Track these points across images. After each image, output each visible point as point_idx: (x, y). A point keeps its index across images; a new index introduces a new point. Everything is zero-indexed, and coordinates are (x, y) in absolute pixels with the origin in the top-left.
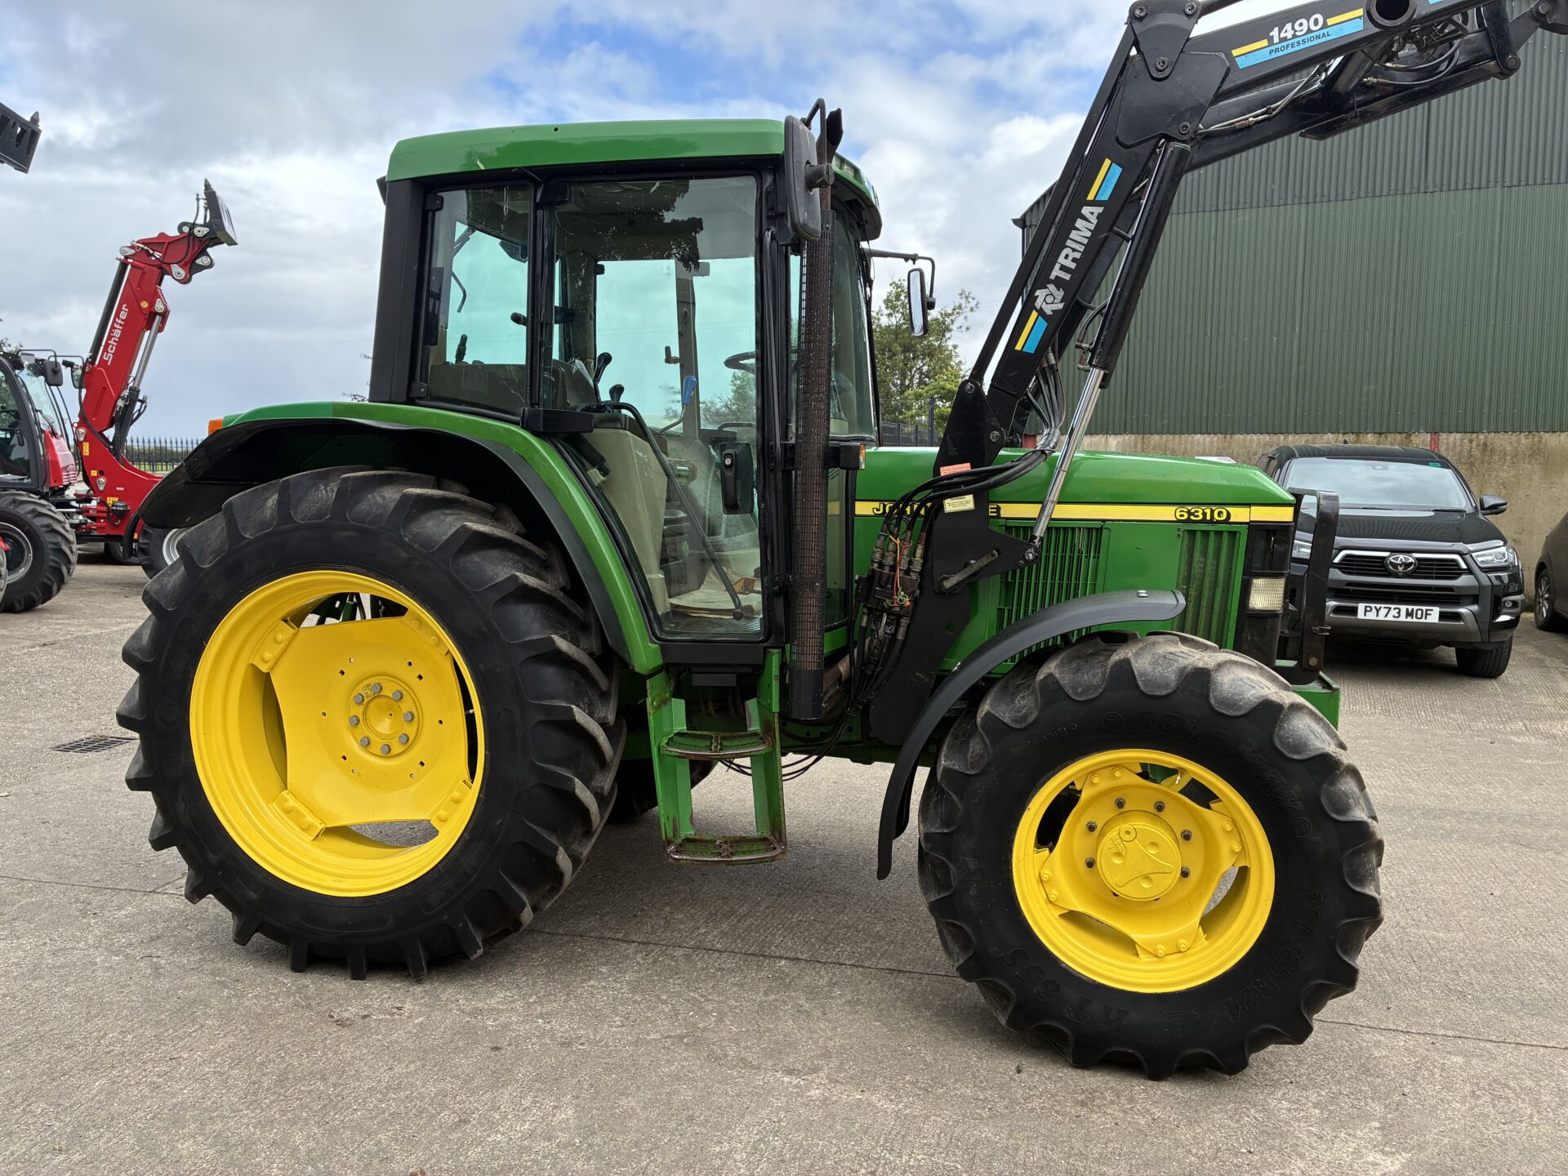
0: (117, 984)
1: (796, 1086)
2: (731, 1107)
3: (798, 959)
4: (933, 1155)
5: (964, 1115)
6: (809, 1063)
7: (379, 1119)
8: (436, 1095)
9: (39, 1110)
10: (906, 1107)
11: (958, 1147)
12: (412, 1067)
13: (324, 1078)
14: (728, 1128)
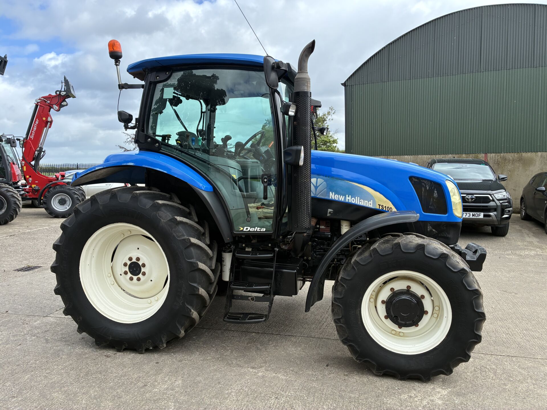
0: (34, 345)
1: (254, 372)
2: (233, 379)
3: (259, 333)
4: (296, 392)
5: (308, 380)
6: (259, 365)
7: (118, 385)
8: (137, 378)
9: (8, 385)
10: (289, 378)
11: (305, 389)
12: (130, 369)
13: (100, 373)
14: (231, 385)
